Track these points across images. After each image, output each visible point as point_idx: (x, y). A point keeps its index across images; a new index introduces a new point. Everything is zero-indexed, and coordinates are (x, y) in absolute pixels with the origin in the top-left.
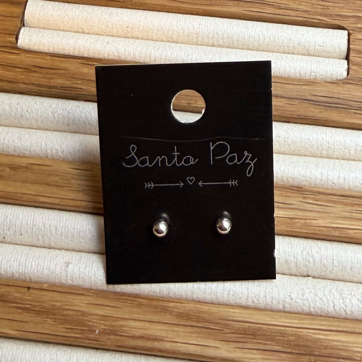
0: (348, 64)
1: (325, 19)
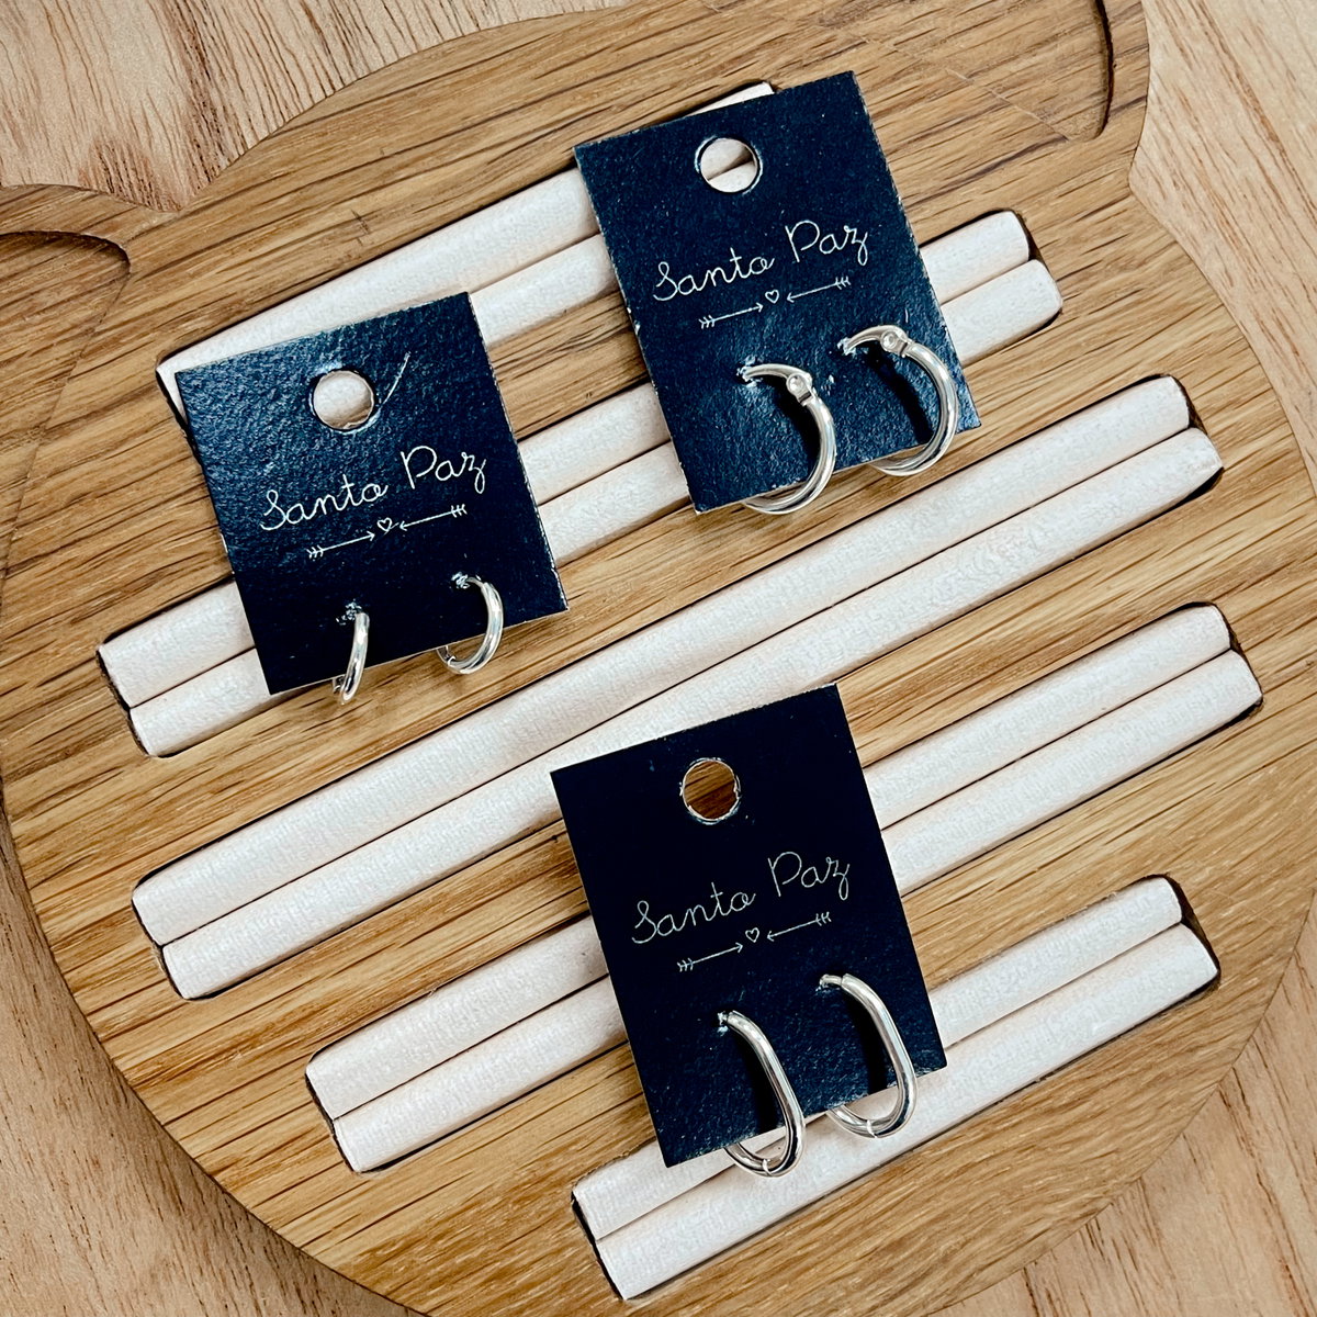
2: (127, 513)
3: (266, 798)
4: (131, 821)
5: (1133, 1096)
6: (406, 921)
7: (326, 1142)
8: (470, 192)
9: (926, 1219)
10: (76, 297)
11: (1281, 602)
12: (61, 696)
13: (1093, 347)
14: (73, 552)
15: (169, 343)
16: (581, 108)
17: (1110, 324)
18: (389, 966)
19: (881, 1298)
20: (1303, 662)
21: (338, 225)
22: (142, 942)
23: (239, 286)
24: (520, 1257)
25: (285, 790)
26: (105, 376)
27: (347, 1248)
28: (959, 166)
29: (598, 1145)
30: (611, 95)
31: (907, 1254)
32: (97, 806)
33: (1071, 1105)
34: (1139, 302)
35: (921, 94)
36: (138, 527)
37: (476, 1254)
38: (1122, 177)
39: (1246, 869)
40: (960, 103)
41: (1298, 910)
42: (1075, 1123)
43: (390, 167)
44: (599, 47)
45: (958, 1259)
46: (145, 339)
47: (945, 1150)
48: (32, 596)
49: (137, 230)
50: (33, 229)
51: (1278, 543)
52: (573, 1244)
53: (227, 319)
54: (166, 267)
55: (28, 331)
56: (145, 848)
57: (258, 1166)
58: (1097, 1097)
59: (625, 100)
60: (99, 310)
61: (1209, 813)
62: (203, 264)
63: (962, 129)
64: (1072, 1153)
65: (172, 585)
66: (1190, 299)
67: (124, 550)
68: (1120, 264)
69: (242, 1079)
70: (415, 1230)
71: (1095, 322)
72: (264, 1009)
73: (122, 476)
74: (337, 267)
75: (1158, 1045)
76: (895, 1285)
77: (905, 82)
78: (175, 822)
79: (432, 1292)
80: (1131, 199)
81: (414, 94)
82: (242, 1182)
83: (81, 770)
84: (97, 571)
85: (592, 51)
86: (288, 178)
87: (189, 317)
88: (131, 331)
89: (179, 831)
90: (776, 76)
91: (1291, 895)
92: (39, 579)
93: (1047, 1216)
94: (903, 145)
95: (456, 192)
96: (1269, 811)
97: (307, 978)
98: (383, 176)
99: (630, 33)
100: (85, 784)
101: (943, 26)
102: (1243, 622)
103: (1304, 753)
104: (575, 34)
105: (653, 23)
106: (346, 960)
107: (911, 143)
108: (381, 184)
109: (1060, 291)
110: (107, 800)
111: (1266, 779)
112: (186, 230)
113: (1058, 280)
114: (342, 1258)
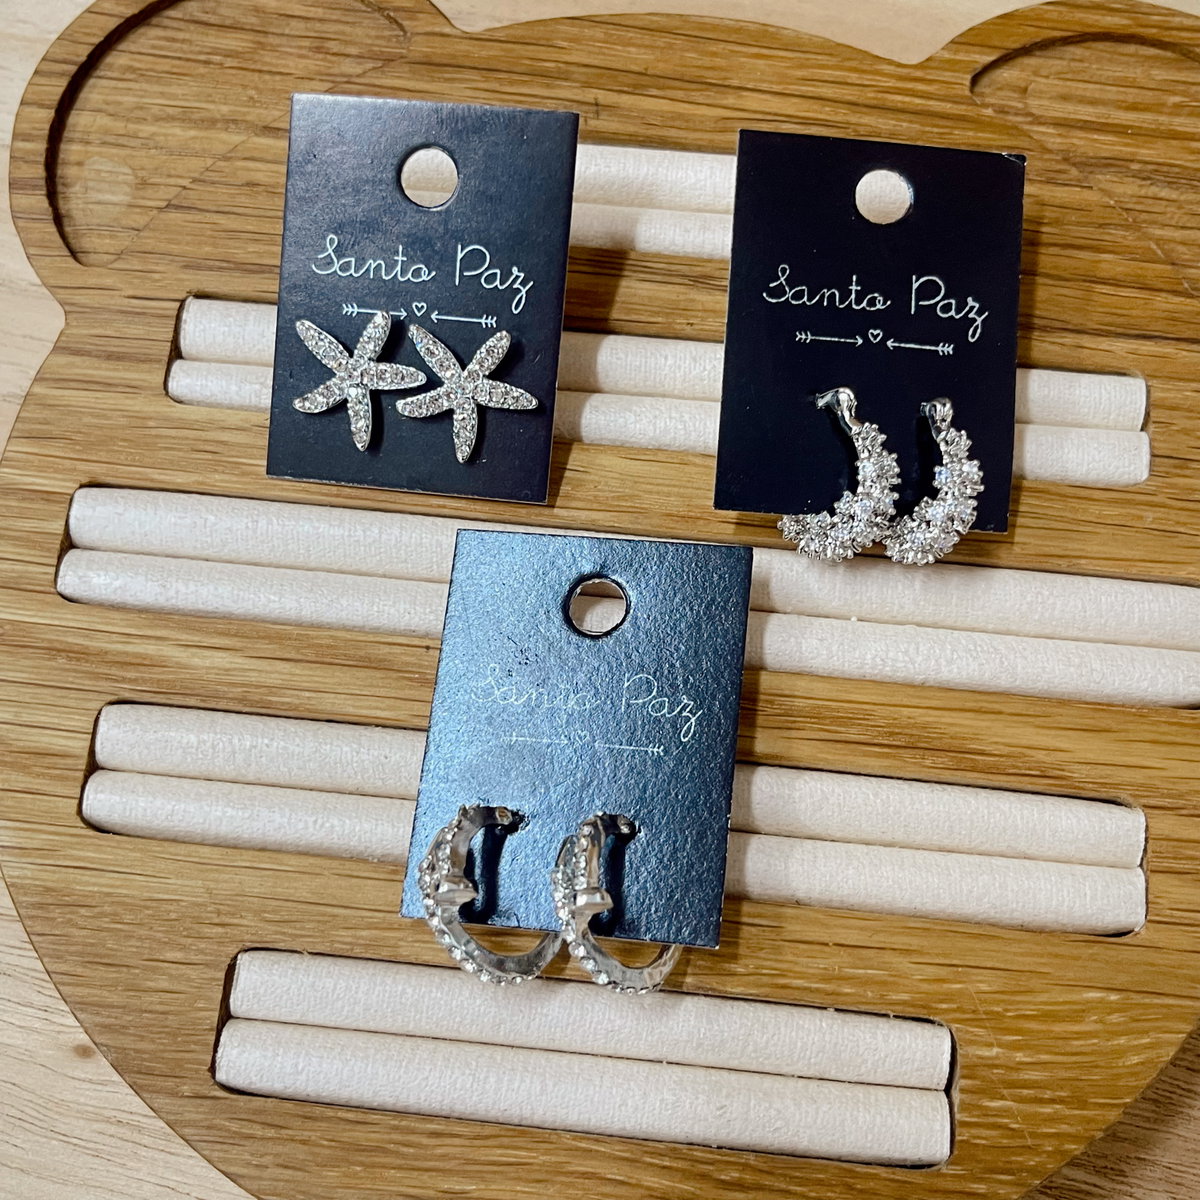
13: (1154, 527)
16: (824, 117)
18: (226, 665)
21: (579, 102)
27: (32, 871)
29: (286, 928)
37: (124, 949)
40: (1148, 274)
43: (644, 83)
44: (866, 82)
48: (169, 232)
49: (428, 30)
54: (431, 64)
56: (114, 458)
63: (1138, 294)
69: (50, 681)
71: (1170, 507)
72: (108, 637)
77: (1109, 234)
81: (697, 42)
84: (229, 242)
85: (858, 82)
86: (562, 51)
91: (1066, 1127)
92: (185, 224)
94: (1078, 280)
95: (684, 125)
96: (1090, 1032)
97: (159, 633)
98: (635, 86)
99: (900, 84)
100: (108, 386)
101: (1169, 215)
102: (1165, 843)
103: (1156, 1001)
104: (853, 64)
105: (920, 87)
106: (196, 639)
107: (1085, 281)
108: (630, 90)
109: (1151, 464)
110: (113, 407)
111: (1101, 1001)
112: (464, 47)
113: (1153, 455)
114: (18, 877)
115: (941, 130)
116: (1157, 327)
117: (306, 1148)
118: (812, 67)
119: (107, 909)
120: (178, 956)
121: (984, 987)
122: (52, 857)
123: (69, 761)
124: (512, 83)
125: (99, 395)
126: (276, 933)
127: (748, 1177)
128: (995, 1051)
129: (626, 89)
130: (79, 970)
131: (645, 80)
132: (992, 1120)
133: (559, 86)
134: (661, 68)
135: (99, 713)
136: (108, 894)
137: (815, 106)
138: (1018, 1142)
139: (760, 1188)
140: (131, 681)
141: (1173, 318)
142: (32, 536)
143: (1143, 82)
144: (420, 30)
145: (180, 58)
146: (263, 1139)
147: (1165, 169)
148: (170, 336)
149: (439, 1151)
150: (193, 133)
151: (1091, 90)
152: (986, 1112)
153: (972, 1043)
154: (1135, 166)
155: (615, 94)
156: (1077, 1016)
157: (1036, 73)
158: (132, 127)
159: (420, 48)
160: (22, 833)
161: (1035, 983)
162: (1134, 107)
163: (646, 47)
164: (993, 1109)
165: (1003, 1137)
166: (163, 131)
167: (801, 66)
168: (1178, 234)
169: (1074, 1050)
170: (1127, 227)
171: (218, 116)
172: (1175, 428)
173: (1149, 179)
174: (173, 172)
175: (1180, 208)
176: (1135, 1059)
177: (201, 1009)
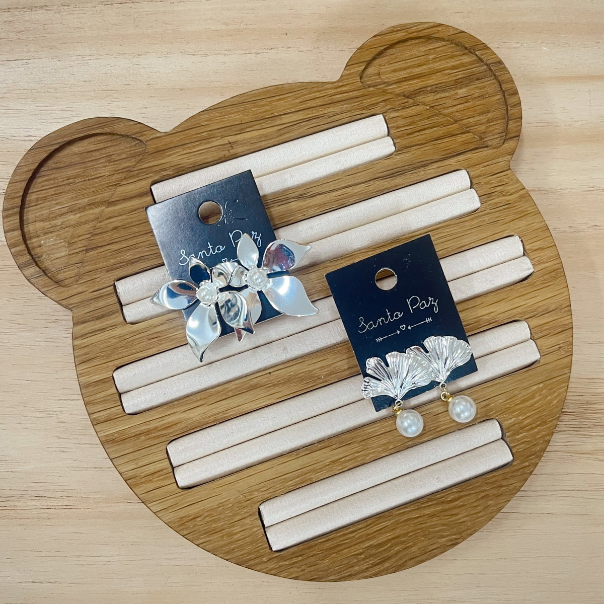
0: (393, 140)
1: (364, 111)
2: (133, 235)
3: (167, 344)
4: (117, 346)
5: (475, 501)
6: (211, 396)
7: (170, 474)
8: (271, 139)
9: (390, 537)
10: (125, 158)
11: (551, 323)
12: (99, 297)
13: (490, 222)
14: (111, 247)
15: (156, 178)
16: (314, 115)
17: (498, 214)
18: (203, 411)
19: (370, 565)
20: (557, 347)
21: (221, 145)
22: (114, 390)
23: (184, 161)
24: (237, 529)
25: (174, 342)
26: (132, 186)
27: (172, 515)
28: (448, 151)
29: (271, 490)
30: (326, 112)
31: (382, 549)
32: (106, 338)
33: (451, 501)
34: (509, 208)
35: (437, 125)
36: (135, 241)
37: (220, 525)
38: (508, 163)
39: (527, 421)
40: (451, 130)
41: (546, 438)
42: (453, 508)
43: (244, 127)
44: (323, 95)
45: (401, 554)
46: (148, 175)
47: (402, 511)
48: (94, 260)
49: (151, 137)
50: (114, 132)
51: (552, 301)
52: (257, 526)
53: (178, 172)
54: (159, 151)
55: (107, 168)
56: (120, 356)
57: (143, 480)
58: (462, 500)
59: (331, 114)
60: (133, 163)
61: (516, 398)
62: (172, 152)
63: (450, 139)
64: (450, 520)
65: (145, 263)
66: (528, 209)
67: (129, 248)
68: (503, 194)
69: (142, 446)
70: (199, 512)
71: (491, 213)
72: (155, 421)
73: (132, 222)
74: (220, 159)
75: (487, 483)
76: (376, 560)
77: (432, 120)
78: (132, 348)
79: (201, 537)
80: (509, 171)
81: (256, 103)
82: (136, 485)
83: (102, 325)
84: (119, 254)
85: (321, 96)
86: (207, 126)
87: (164, 170)
88: (144, 172)
89: (133, 351)
90: (386, 112)
91: (544, 433)
92: (98, 255)
93: (437, 542)
94: (428, 142)
95: (266, 138)
96: (538, 400)
97: (172, 411)
98: (240, 130)
99: (335, 91)
100: (103, 330)
101: (448, 103)
102: (536, 329)
103: (554, 381)
104: (316, 89)
105: (344, 89)
106: (187, 407)
107: (431, 141)
108: (239, 132)
109: (480, 200)
110: (110, 337)
111: (538, 388)
112: (168, 139)
113: (479, 197)
114: (169, 519)
115: (358, 103)
116: (462, 149)
117: (314, 557)
118: (301, 96)
119: (206, 514)
120: (240, 517)
121: (501, 401)
122: (178, 507)
123: (165, 471)
124: (194, 147)
125: (101, 335)
126: (268, 494)
127: (456, 496)
128: (513, 419)
129: (237, 133)
130: (208, 539)
131: (243, 126)
132: (520, 442)
133: (213, 141)
134: (247, 118)
135: (167, 449)
136: (204, 509)
137: (309, 111)
138: (532, 444)
139: (461, 497)
140: (171, 433)
141: (466, 143)
142: (106, 398)
143: (419, 54)
144: (148, 139)
145: (56, 187)
146: (299, 561)
147: (439, 85)
148: (117, 300)
149: (357, 536)
150: (78, 215)
151: (402, 65)
152: (518, 440)
153: (505, 420)
154: (429, 89)
155: (235, 136)
156: (533, 397)
157: (380, 65)
158: (53, 222)
159: (151, 147)
160: (162, 504)
161: (516, 392)
162: (419, 66)
163: (237, 112)
164: (519, 438)
165: (526, 445)
166: (66, 219)
167: (297, 98)
168: (454, 109)
169: (536, 408)
170: (436, 115)
171: (85, 204)
172: (482, 183)
173: (436, 91)
174: (79, 234)
175: (451, 98)
176: (555, 402)
177: (257, 531)
